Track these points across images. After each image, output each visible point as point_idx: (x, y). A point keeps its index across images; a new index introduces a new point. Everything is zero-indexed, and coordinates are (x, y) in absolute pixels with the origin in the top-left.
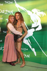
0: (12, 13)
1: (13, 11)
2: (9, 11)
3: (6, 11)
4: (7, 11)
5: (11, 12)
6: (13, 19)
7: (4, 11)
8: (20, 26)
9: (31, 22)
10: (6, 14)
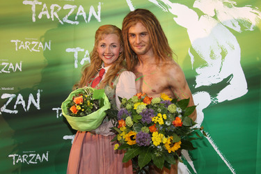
0: (98, 18)
1: (99, 8)
2: (81, 8)
3: (66, 7)
4: (72, 7)
5: (92, 11)
7: (56, 9)
9: (192, 60)
10: (65, 23)
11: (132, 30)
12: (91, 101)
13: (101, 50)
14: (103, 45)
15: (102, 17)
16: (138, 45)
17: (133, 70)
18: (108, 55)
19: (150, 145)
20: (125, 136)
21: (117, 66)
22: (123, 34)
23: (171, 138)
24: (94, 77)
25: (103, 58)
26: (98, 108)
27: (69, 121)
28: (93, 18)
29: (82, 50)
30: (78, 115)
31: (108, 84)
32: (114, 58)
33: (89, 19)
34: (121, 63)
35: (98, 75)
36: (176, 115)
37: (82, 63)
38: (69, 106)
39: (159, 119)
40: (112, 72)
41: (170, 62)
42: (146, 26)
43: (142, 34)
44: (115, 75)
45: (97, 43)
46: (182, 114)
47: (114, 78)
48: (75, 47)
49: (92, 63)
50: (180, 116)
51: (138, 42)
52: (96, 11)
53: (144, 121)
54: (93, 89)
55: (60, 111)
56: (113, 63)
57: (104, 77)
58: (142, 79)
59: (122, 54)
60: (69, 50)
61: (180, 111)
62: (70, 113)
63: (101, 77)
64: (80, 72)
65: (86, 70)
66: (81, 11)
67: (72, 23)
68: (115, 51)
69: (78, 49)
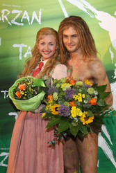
0: (39, 21)
1: (40, 13)
2: (26, 13)
3: (14, 12)
4: (19, 12)
5: (34, 16)
6: (51, 44)
7: (6, 13)
8: (88, 74)
9: (112, 57)
10: (13, 24)
11: (66, 33)
12: (32, 88)
13: (41, 47)
14: (43, 44)
15: (42, 20)
16: (70, 44)
17: (66, 63)
18: (47, 51)
19: (69, 116)
20: (51, 107)
21: (53, 60)
22: (59, 36)
23: (86, 113)
24: (34, 68)
25: (43, 54)
26: (38, 94)
27: (14, 103)
28: (35, 21)
29: (26, 46)
30: (22, 99)
31: (45, 74)
32: (51, 54)
33: (32, 22)
34: (56, 58)
35: (38, 67)
36: (93, 96)
37: (25, 56)
38: (15, 91)
39: (79, 97)
40: (49, 65)
41: (94, 59)
42: (76, 30)
43: (73, 36)
44: (51, 67)
45: (38, 41)
46: (98, 96)
47: (51, 70)
48: (20, 44)
49: (33, 57)
50: (96, 97)
51: (69, 42)
52: (38, 15)
53: (67, 97)
54: (34, 78)
55: (7, 93)
56: (50, 57)
57: (43, 69)
58: (72, 71)
59: (58, 51)
60: (15, 46)
61: (97, 94)
62: (15, 96)
63: (40, 69)
64: (24, 63)
65: (28, 63)
66: (26, 15)
67: (18, 24)
68: (52, 48)
69: (23, 45)
